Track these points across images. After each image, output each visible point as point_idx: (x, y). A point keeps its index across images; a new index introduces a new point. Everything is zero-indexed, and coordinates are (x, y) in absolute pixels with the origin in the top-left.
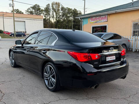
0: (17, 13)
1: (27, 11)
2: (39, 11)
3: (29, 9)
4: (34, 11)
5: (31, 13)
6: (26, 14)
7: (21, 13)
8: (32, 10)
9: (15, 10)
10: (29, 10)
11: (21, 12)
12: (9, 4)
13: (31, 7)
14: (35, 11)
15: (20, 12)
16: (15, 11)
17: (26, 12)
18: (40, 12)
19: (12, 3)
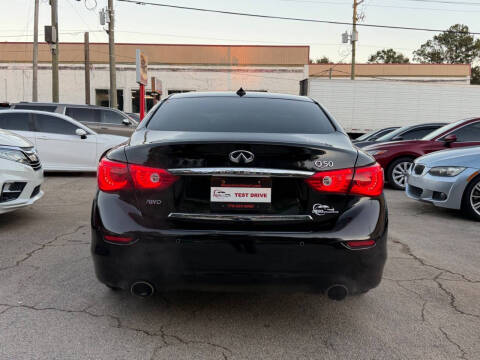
0: (387, 63)
1: (421, 53)
2: (464, 50)
3: (428, 44)
4: (445, 49)
5: (436, 57)
6: (415, 62)
7: (400, 60)
8: (437, 48)
9: (382, 54)
10: (429, 50)
11: (400, 57)
12: (343, 35)
13: (436, 38)
14: (451, 50)
15: (398, 57)
16: (382, 57)
17: (417, 57)
18: (468, 50)
19: (350, 32)
